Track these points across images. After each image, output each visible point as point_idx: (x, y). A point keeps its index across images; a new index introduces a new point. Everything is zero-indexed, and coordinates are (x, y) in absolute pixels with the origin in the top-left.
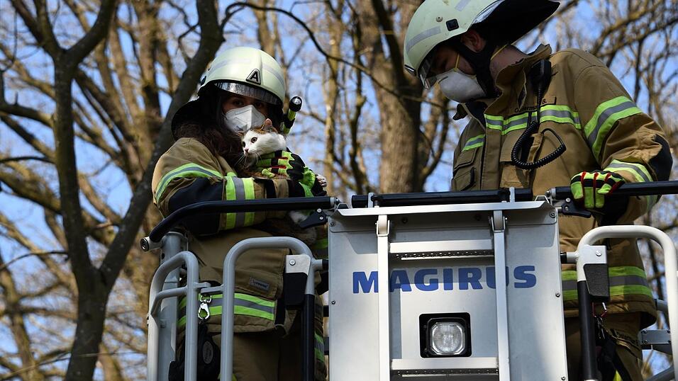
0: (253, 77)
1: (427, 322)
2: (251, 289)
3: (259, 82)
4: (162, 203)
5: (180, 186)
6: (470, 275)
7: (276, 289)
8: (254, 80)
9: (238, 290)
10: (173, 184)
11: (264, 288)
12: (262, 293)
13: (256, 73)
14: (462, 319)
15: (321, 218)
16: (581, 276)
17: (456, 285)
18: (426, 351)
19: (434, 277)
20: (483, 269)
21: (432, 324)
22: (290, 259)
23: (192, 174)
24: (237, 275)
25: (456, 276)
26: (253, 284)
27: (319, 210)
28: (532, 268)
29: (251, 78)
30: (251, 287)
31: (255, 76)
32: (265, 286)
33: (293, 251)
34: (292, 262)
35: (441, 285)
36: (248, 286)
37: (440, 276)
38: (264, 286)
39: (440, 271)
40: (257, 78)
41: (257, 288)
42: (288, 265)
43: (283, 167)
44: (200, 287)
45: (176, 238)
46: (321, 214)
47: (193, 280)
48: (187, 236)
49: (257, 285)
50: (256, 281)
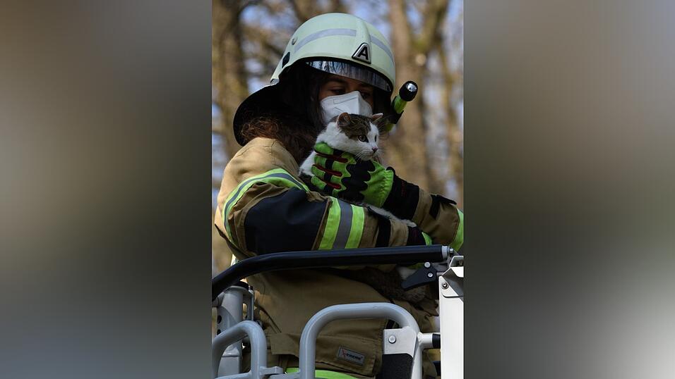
0: (361, 54)
2: (341, 364)
3: (369, 61)
4: (236, 213)
5: (262, 196)
7: (373, 361)
8: (363, 57)
9: (321, 365)
10: (254, 189)
11: (357, 361)
12: (354, 368)
13: (365, 48)
15: (430, 275)
22: (389, 335)
23: (280, 181)
24: (319, 343)
26: (343, 356)
27: (427, 265)
29: (359, 56)
30: (339, 361)
31: (364, 53)
32: (359, 359)
33: (393, 323)
34: (392, 339)
36: (336, 359)
38: (356, 357)
40: (366, 55)
41: (348, 361)
42: (386, 343)
43: (339, 174)
44: (269, 373)
45: (237, 293)
46: (431, 270)
47: (258, 363)
48: (252, 289)
49: (347, 358)
50: (346, 352)
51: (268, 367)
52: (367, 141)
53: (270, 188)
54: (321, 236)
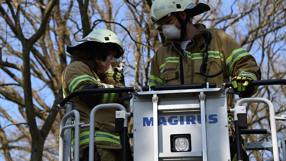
1: (173, 138)
5: (84, 85)
6: (191, 118)
14: (188, 136)
15: (130, 96)
16: (236, 118)
17: (185, 122)
18: (173, 150)
19: (176, 119)
20: (196, 116)
21: (176, 138)
22: (117, 112)
23: (88, 80)
25: (185, 118)
27: (129, 93)
28: (216, 115)
34: (118, 114)
35: (179, 123)
37: (178, 119)
39: (179, 116)
42: (116, 115)
44: (80, 124)
45: (70, 105)
46: (130, 94)
47: (77, 121)
48: (75, 104)
49: (112, 129)
50: (112, 128)
51: (80, 122)
52: (120, 67)
53: (86, 83)
54: (103, 97)
